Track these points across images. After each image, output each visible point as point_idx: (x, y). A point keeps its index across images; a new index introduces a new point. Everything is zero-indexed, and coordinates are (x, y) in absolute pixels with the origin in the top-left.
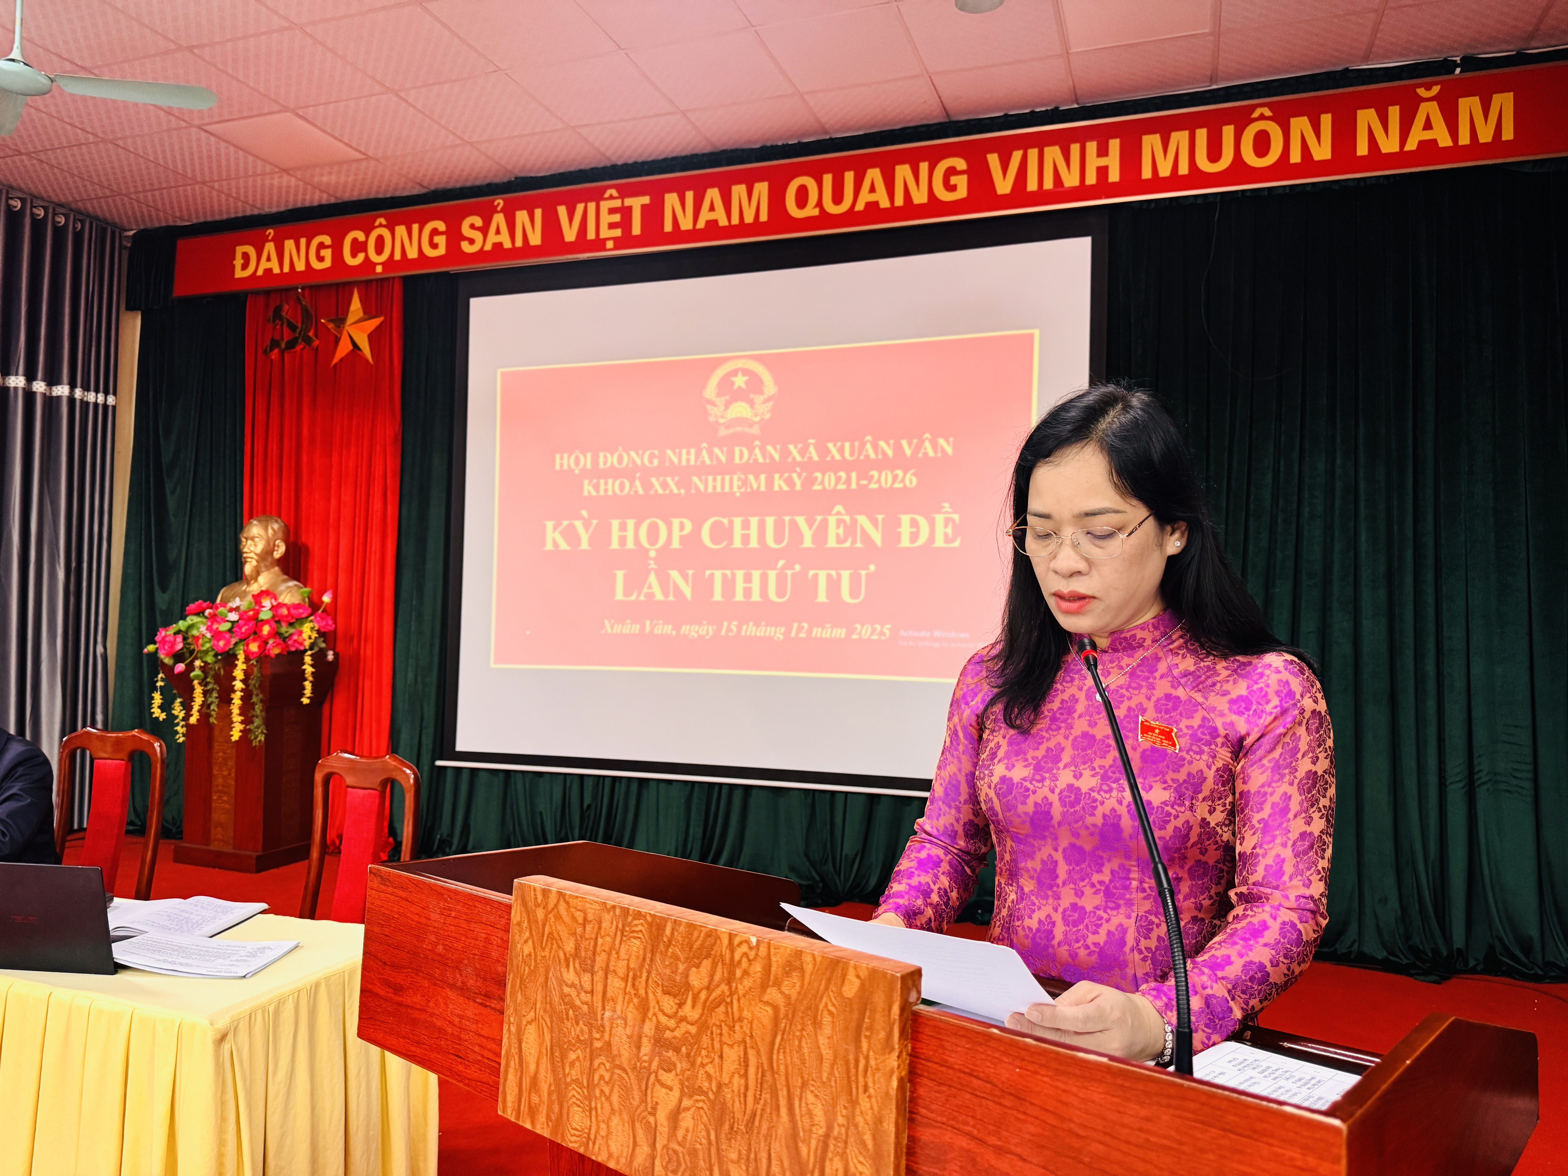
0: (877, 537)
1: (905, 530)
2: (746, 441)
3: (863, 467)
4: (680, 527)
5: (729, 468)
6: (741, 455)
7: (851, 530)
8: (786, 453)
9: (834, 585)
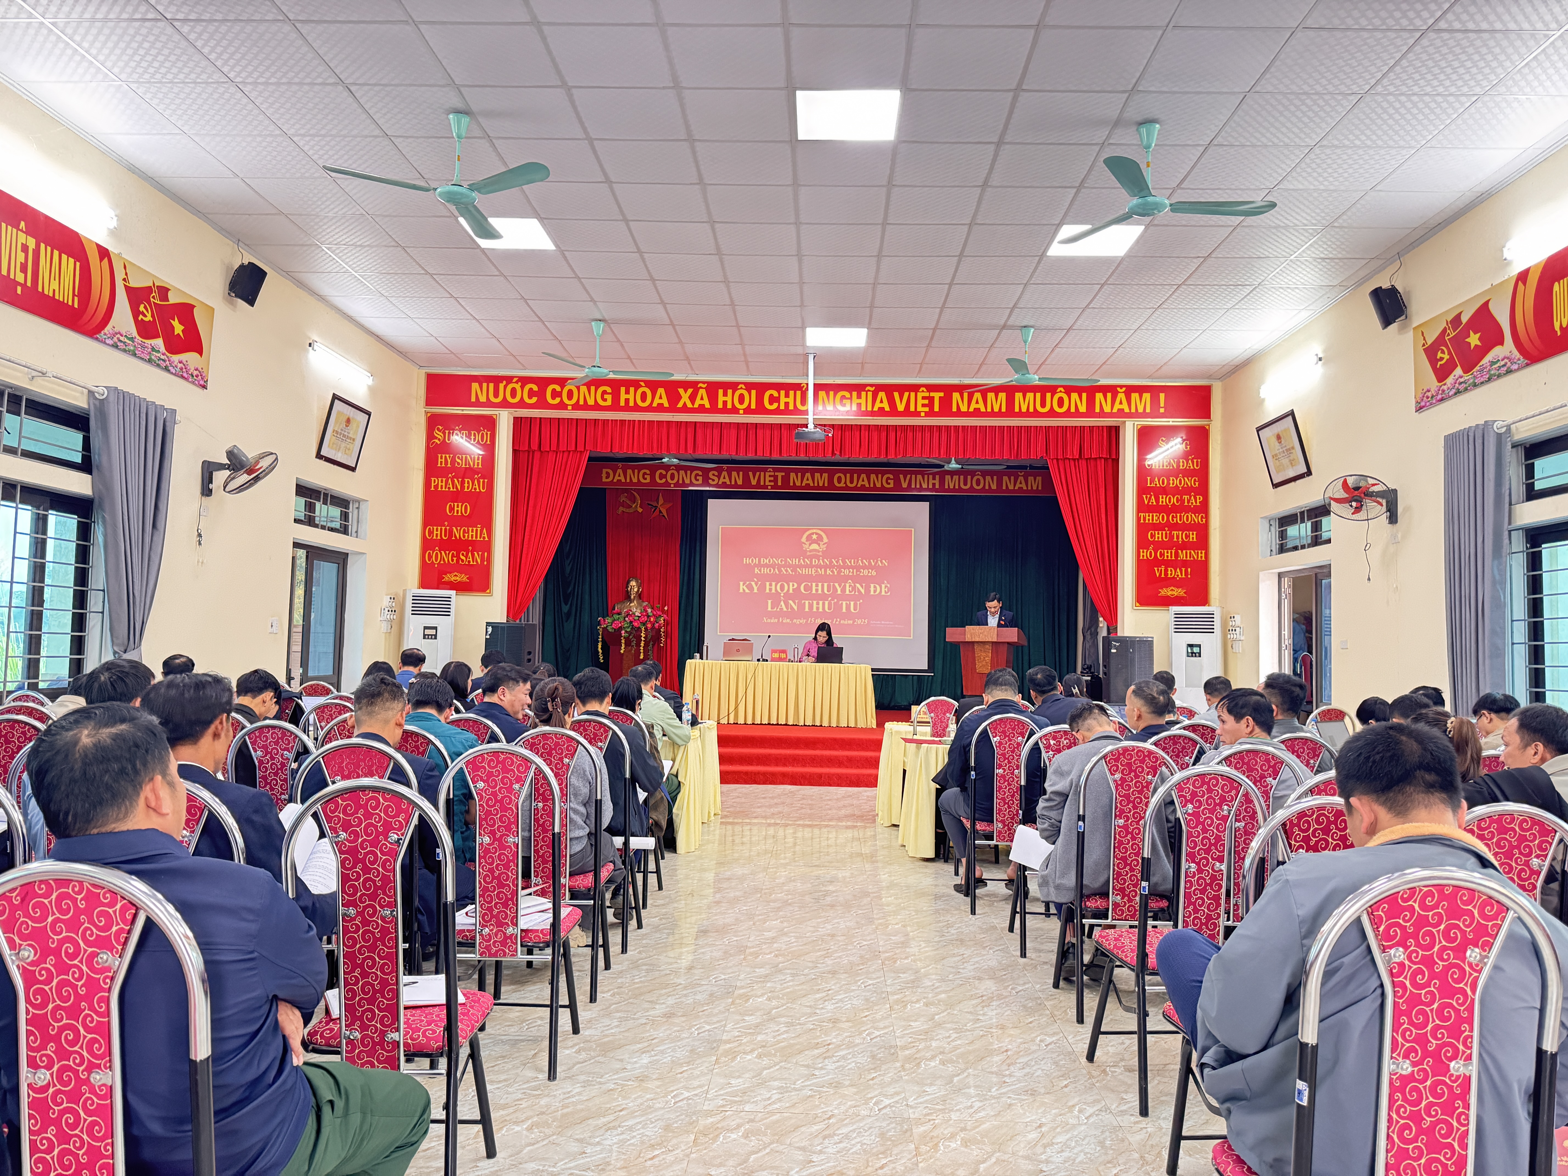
0: (863, 591)
1: (872, 589)
2: (818, 557)
3: (858, 568)
4: (793, 586)
5: (811, 566)
6: (815, 562)
7: (854, 588)
8: (831, 562)
9: (848, 607)
